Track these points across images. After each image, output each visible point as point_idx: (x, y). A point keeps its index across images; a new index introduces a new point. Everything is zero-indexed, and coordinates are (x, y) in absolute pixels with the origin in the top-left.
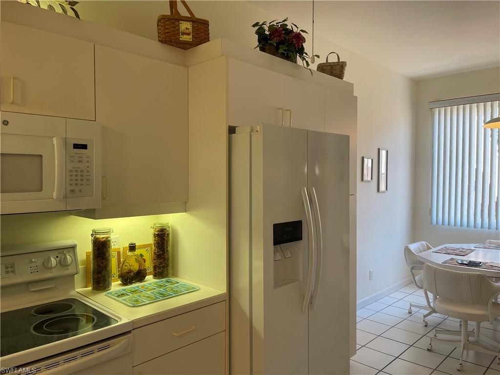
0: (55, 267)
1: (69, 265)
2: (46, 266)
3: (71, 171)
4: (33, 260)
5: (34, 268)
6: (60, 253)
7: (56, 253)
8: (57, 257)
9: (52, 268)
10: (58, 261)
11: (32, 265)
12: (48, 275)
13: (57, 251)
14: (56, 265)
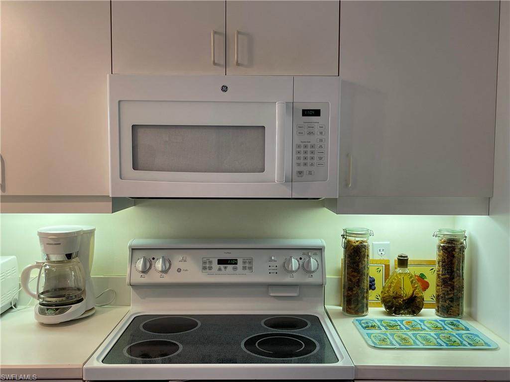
0: (296, 271)
1: (313, 272)
2: (286, 268)
3: (299, 146)
4: (273, 258)
5: (273, 268)
6: (304, 254)
7: (300, 254)
8: (301, 259)
9: (292, 272)
10: (301, 263)
11: (271, 264)
12: (288, 279)
13: (300, 251)
14: (299, 268)
